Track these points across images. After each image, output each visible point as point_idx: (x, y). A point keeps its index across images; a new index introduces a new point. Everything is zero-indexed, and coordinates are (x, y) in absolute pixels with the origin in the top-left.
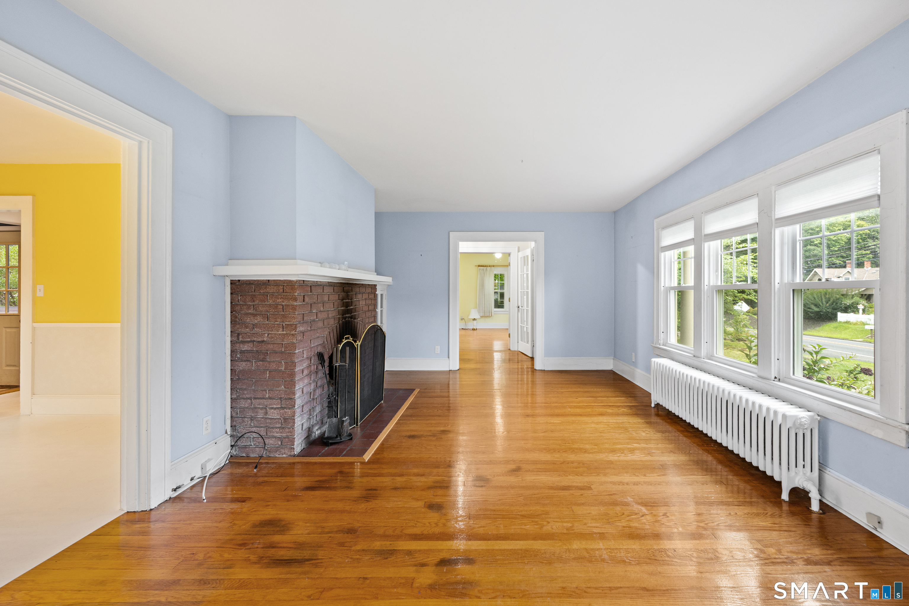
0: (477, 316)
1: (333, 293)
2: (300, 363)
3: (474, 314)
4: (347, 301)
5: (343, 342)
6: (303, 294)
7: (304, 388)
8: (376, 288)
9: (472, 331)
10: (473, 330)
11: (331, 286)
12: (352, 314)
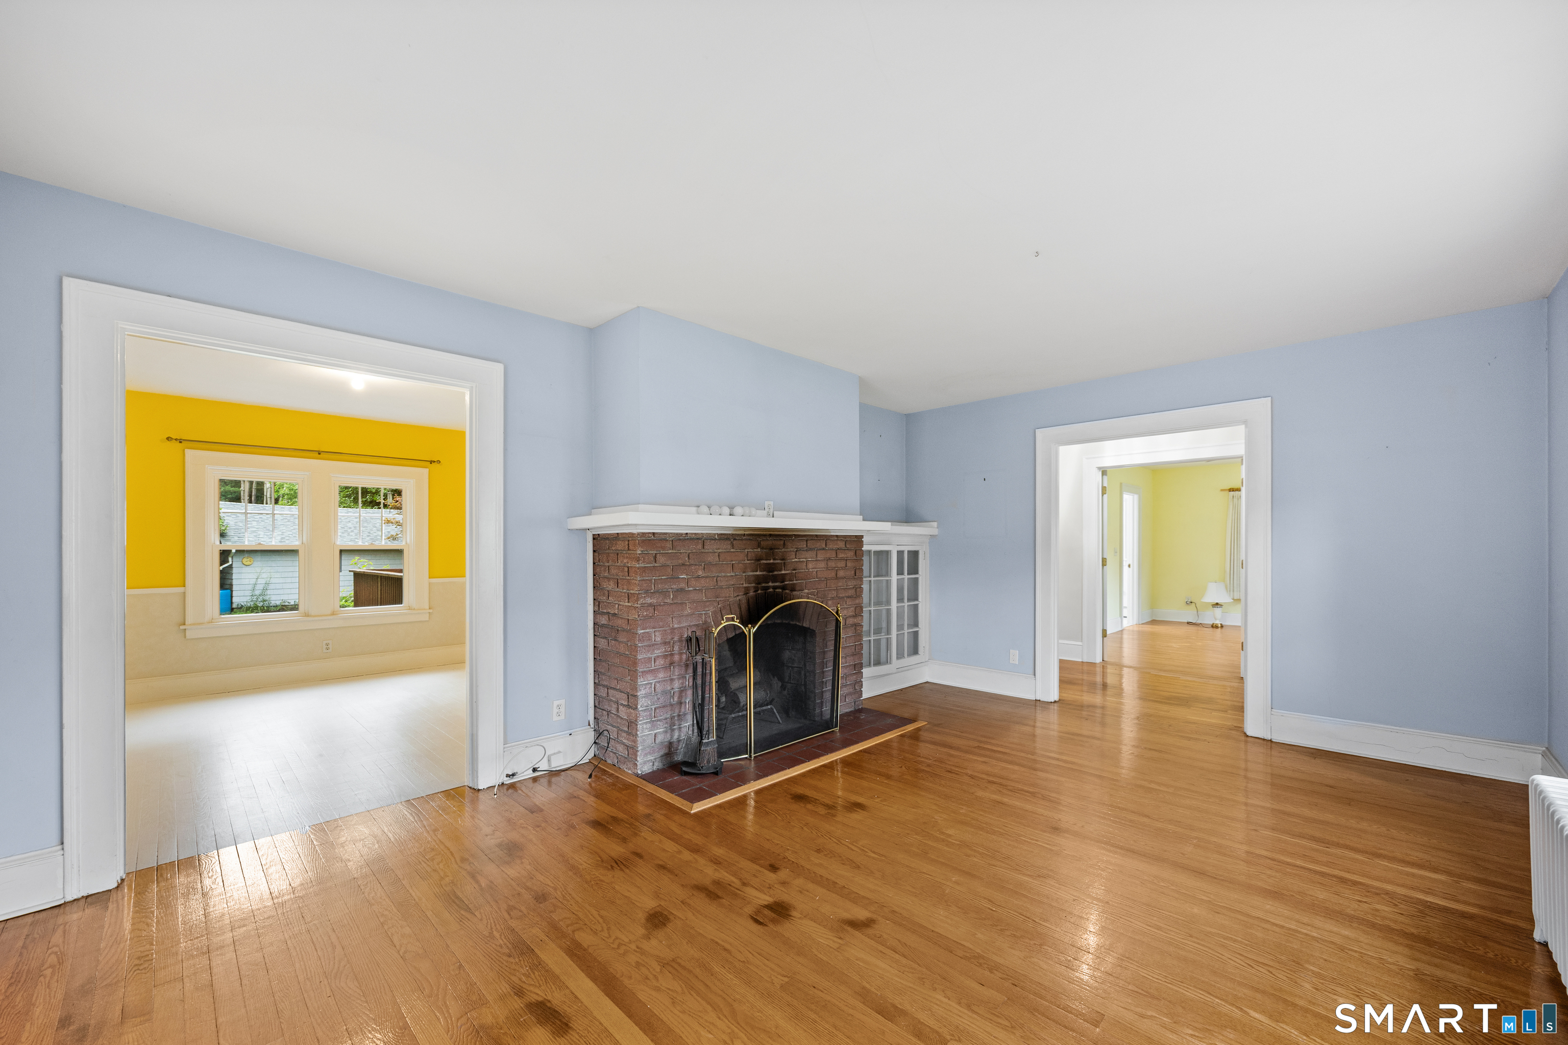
0: (1223, 598)
1: (732, 550)
2: (647, 648)
3: (1215, 594)
4: (772, 561)
5: (722, 623)
6: (655, 552)
7: (658, 685)
8: (863, 541)
9: (1211, 629)
10: (1214, 626)
11: (728, 539)
12: (786, 583)
